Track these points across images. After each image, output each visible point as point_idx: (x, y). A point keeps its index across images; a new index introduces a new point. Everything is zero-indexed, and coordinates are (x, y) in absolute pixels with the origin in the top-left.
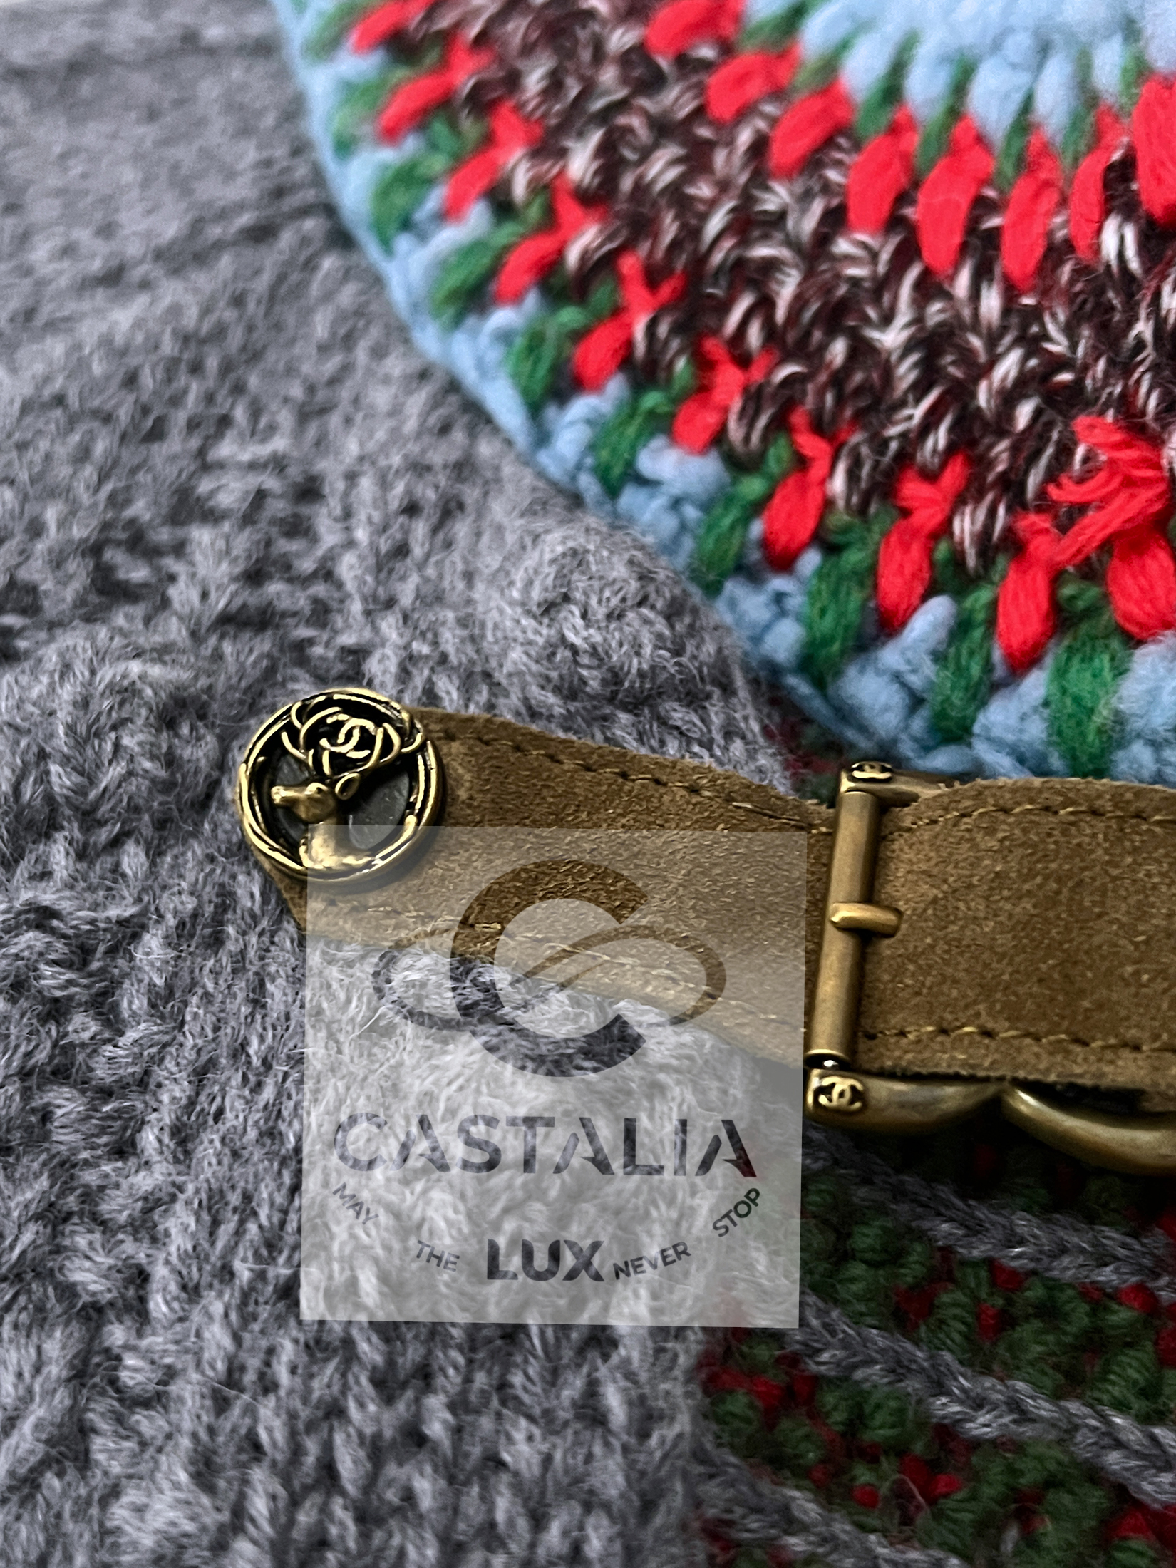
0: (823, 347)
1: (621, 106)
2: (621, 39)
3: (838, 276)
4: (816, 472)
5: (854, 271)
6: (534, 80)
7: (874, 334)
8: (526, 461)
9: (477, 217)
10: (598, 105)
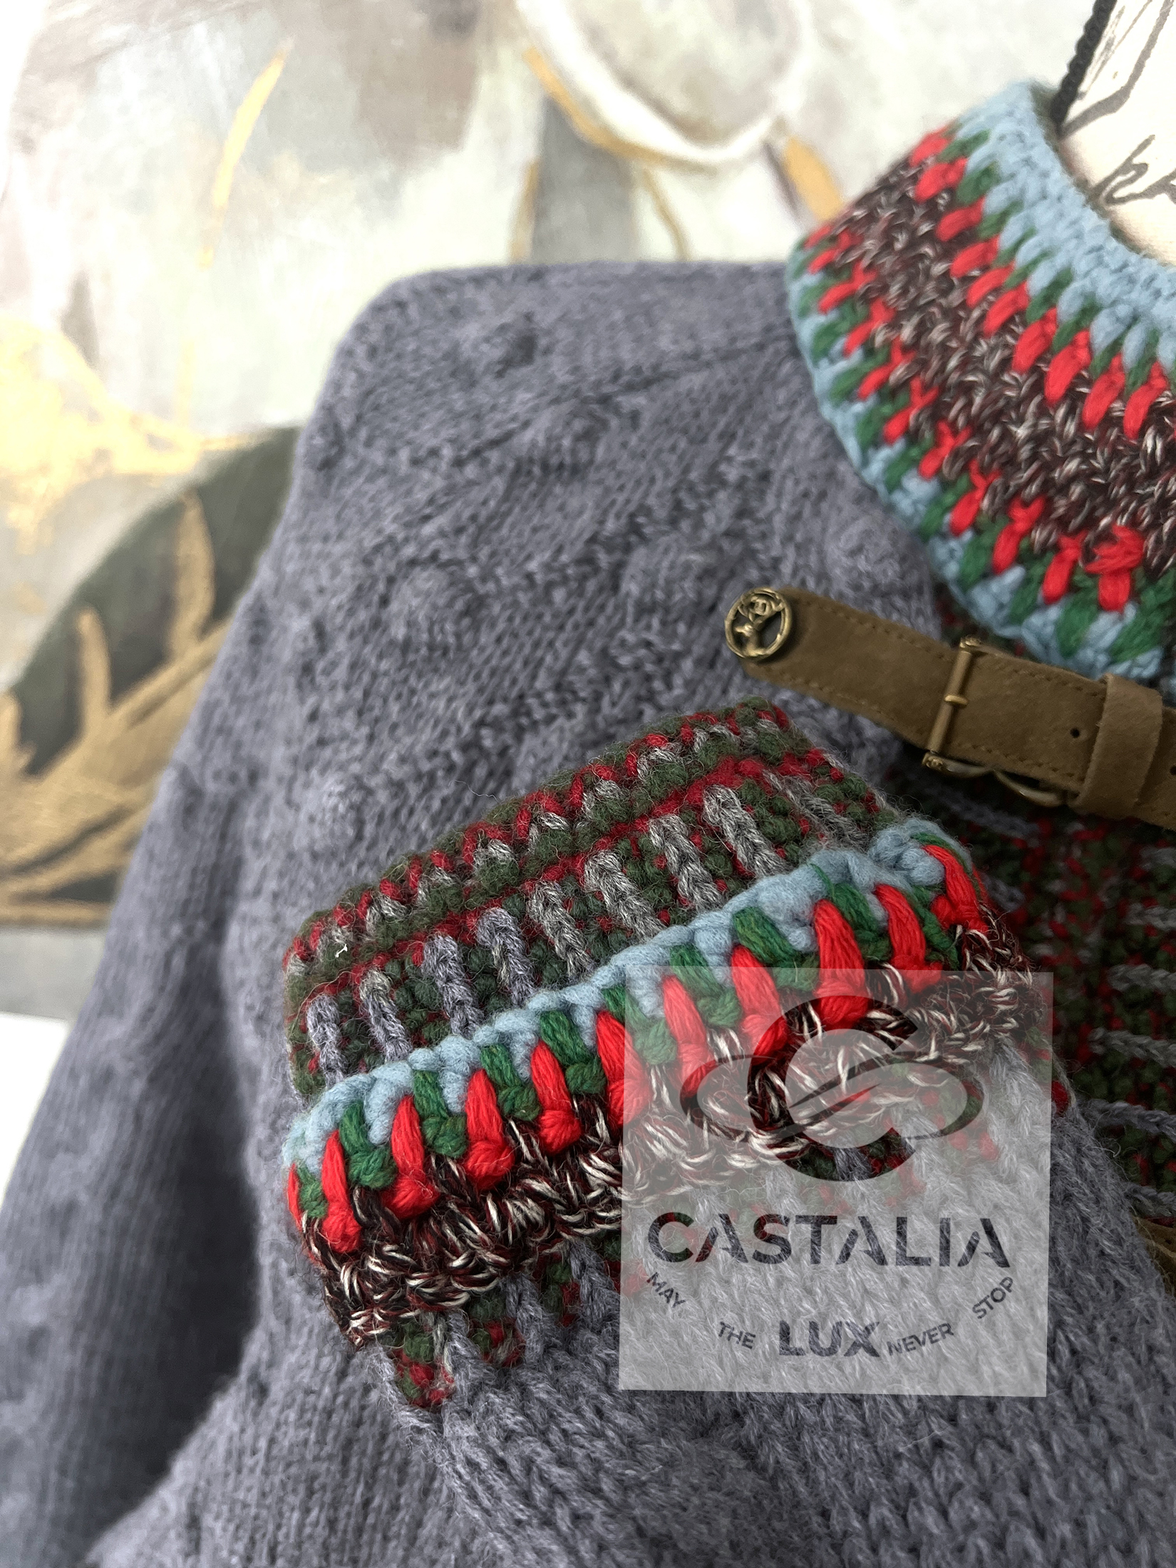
0: (990, 431)
1: (932, 303)
2: (939, 269)
3: (1001, 395)
4: (978, 494)
5: (1009, 393)
6: (895, 289)
7: (1013, 428)
8: (857, 474)
9: (857, 355)
10: (922, 302)
